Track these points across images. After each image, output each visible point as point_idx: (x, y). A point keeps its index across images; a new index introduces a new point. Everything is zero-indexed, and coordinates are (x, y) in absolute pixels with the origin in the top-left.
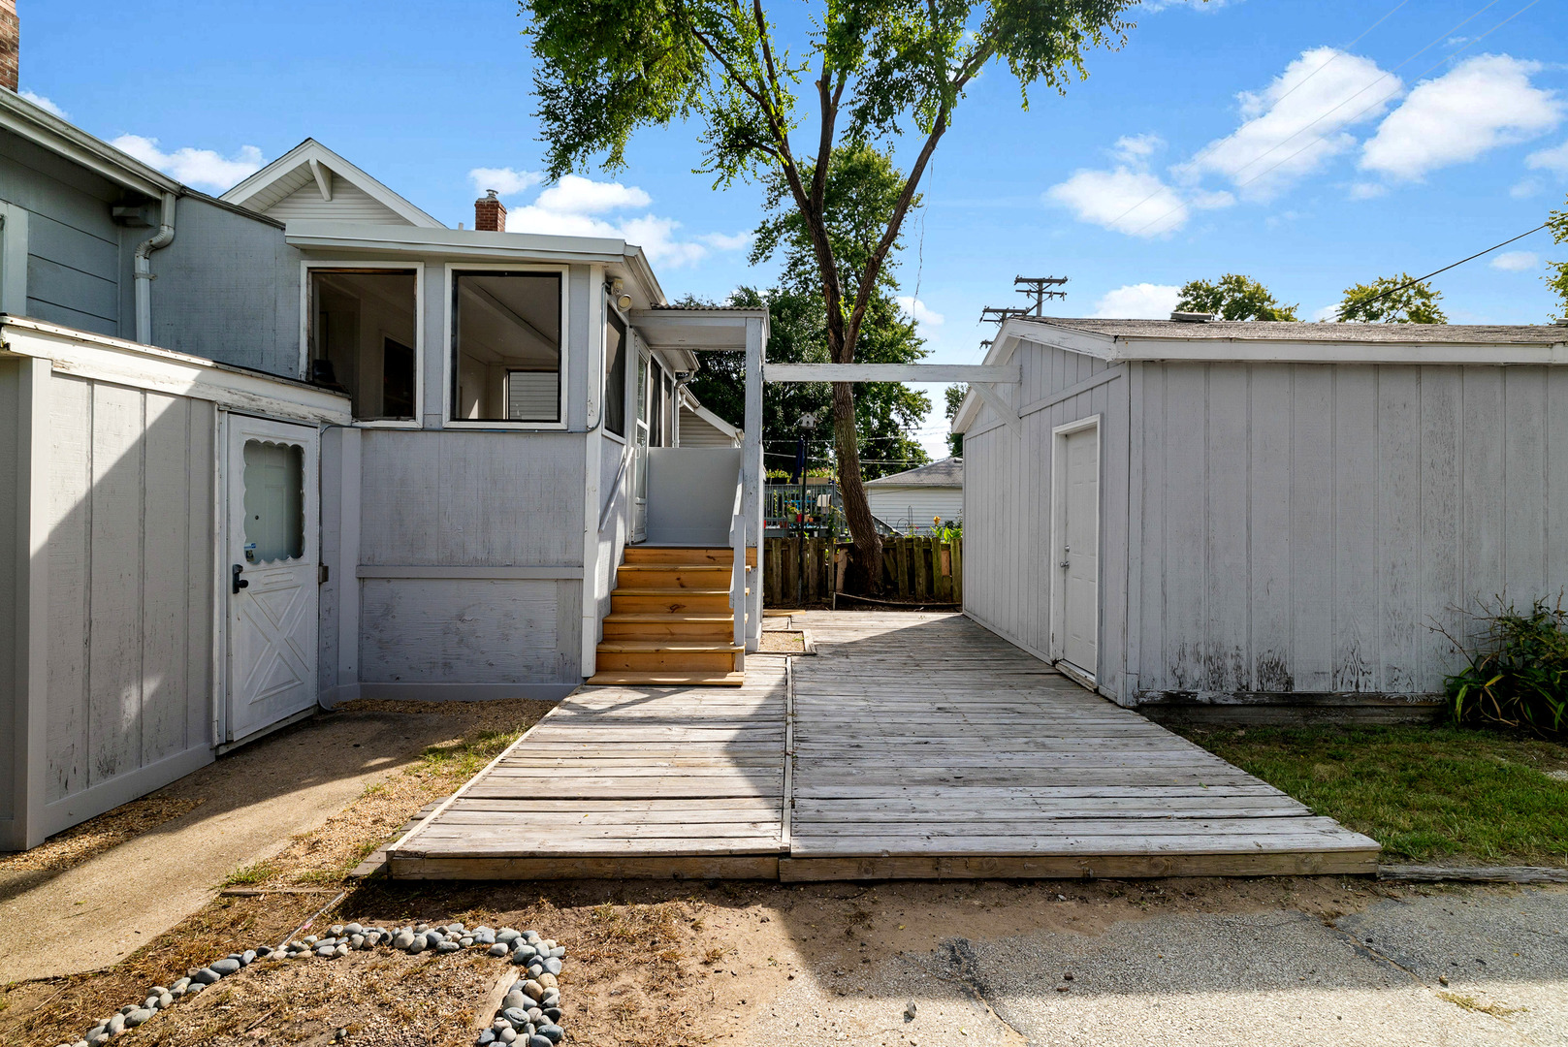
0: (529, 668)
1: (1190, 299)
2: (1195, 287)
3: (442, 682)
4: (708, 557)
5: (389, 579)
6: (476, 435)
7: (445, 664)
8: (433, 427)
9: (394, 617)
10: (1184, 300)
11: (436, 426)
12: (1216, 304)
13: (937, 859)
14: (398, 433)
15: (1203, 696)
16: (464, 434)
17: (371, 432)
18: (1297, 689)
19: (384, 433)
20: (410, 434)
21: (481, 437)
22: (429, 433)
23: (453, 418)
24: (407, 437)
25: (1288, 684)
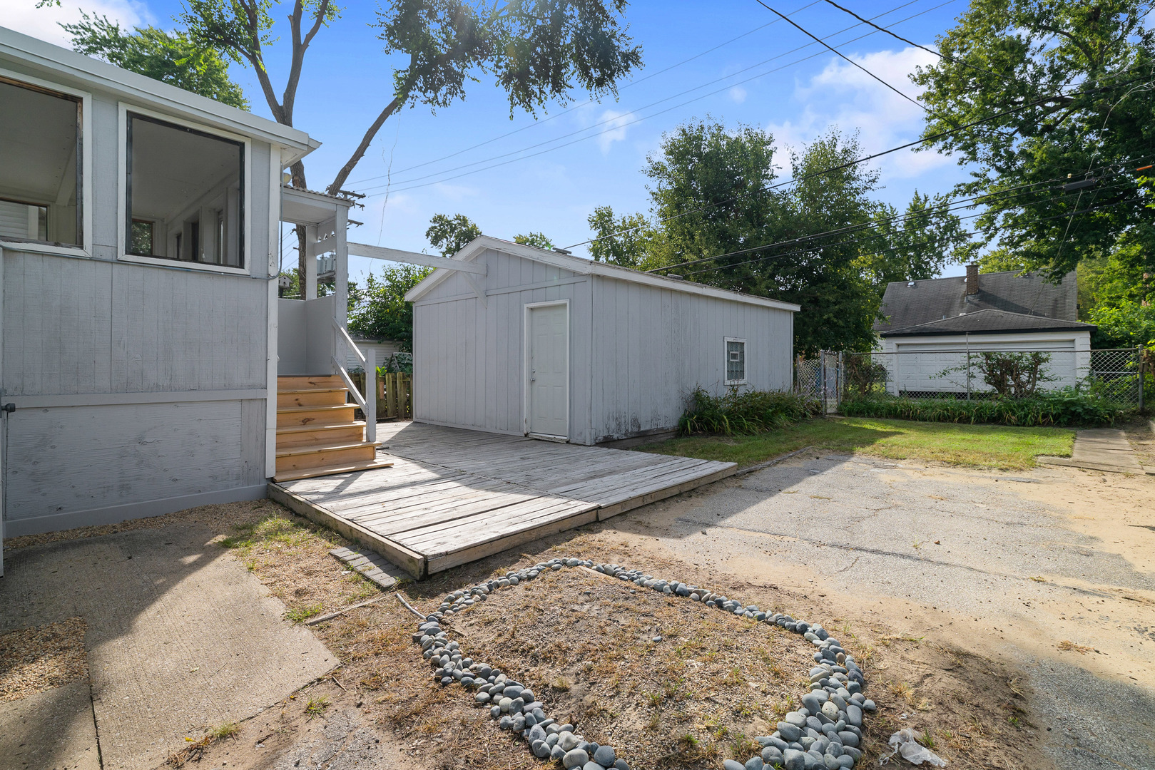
0: (214, 477)
1: (437, 225)
2: (440, 218)
3: (121, 503)
4: (311, 383)
5: (46, 409)
6: (156, 270)
7: (122, 487)
8: (104, 258)
9: (53, 447)
10: (433, 225)
11: (108, 255)
12: (453, 230)
13: (643, 497)
14: (58, 260)
15: (615, 436)
16: (142, 269)
17: (15, 254)
18: (642, 429)
19: (35, 257)
20: (76, 262)
21: (162, 273)
22: (98, 264)
23: (129, 251)
24: (69, 265)
25: (639, 427)
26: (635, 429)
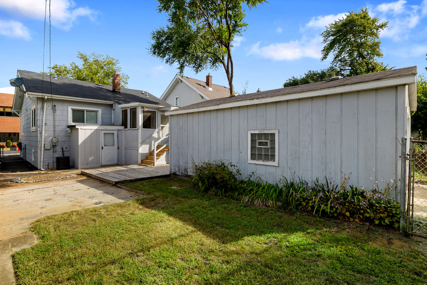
15: (178, 173)
25: (188, 173)
26: (186, 173)
